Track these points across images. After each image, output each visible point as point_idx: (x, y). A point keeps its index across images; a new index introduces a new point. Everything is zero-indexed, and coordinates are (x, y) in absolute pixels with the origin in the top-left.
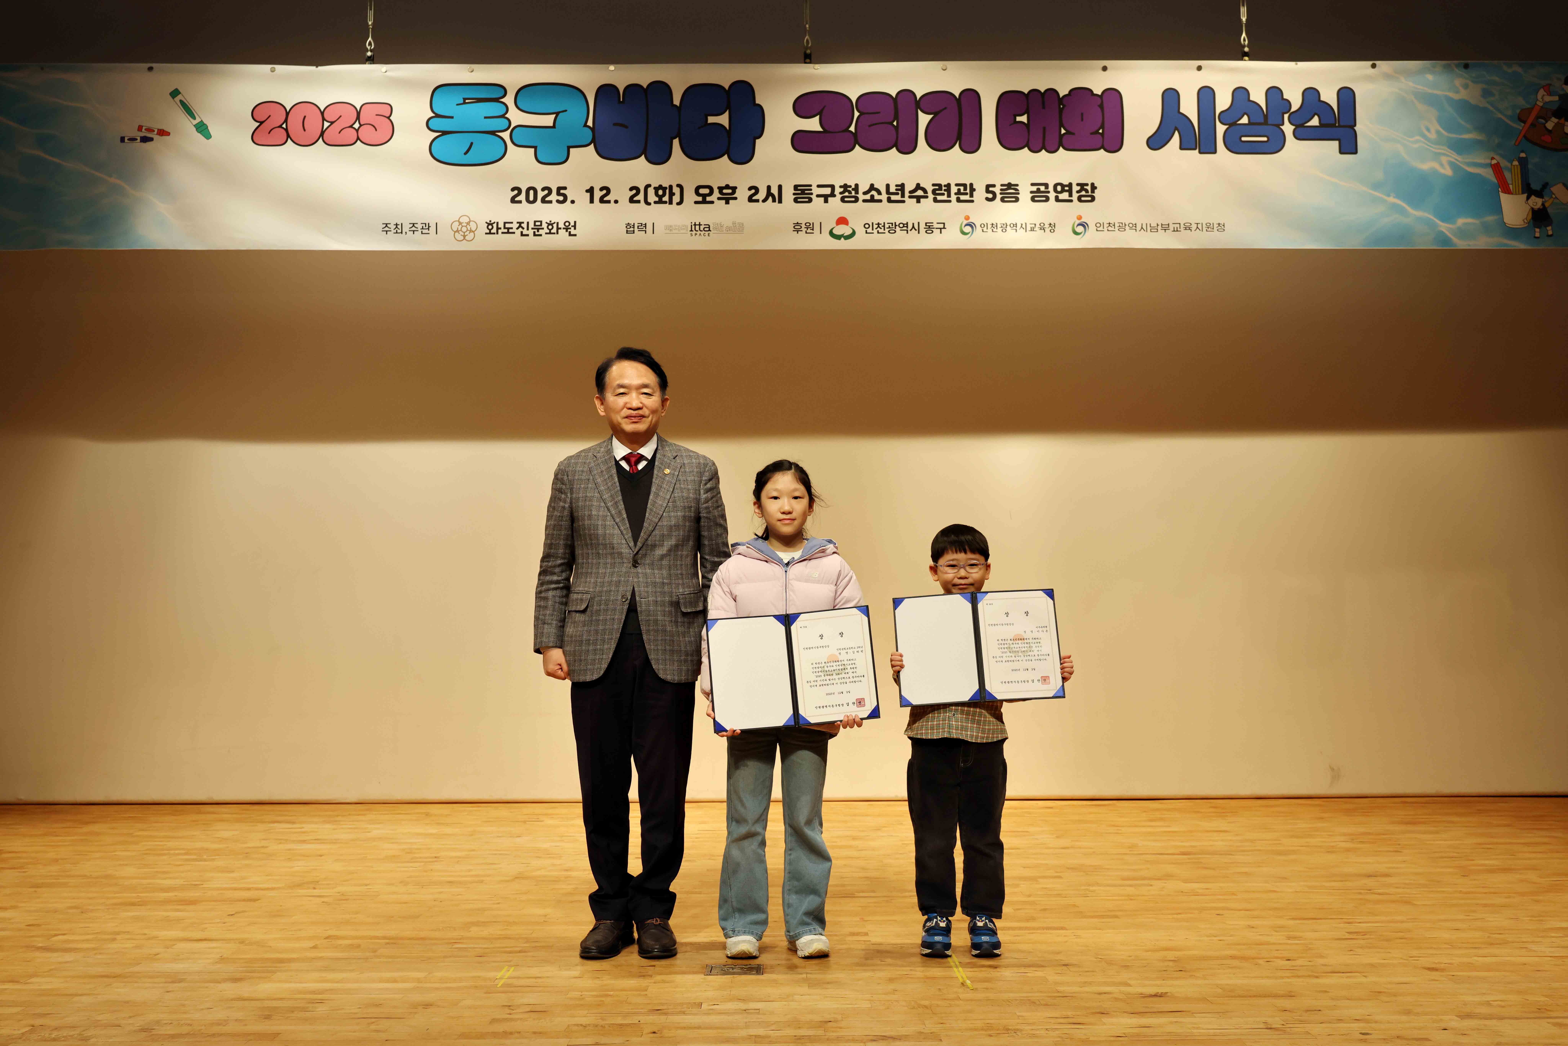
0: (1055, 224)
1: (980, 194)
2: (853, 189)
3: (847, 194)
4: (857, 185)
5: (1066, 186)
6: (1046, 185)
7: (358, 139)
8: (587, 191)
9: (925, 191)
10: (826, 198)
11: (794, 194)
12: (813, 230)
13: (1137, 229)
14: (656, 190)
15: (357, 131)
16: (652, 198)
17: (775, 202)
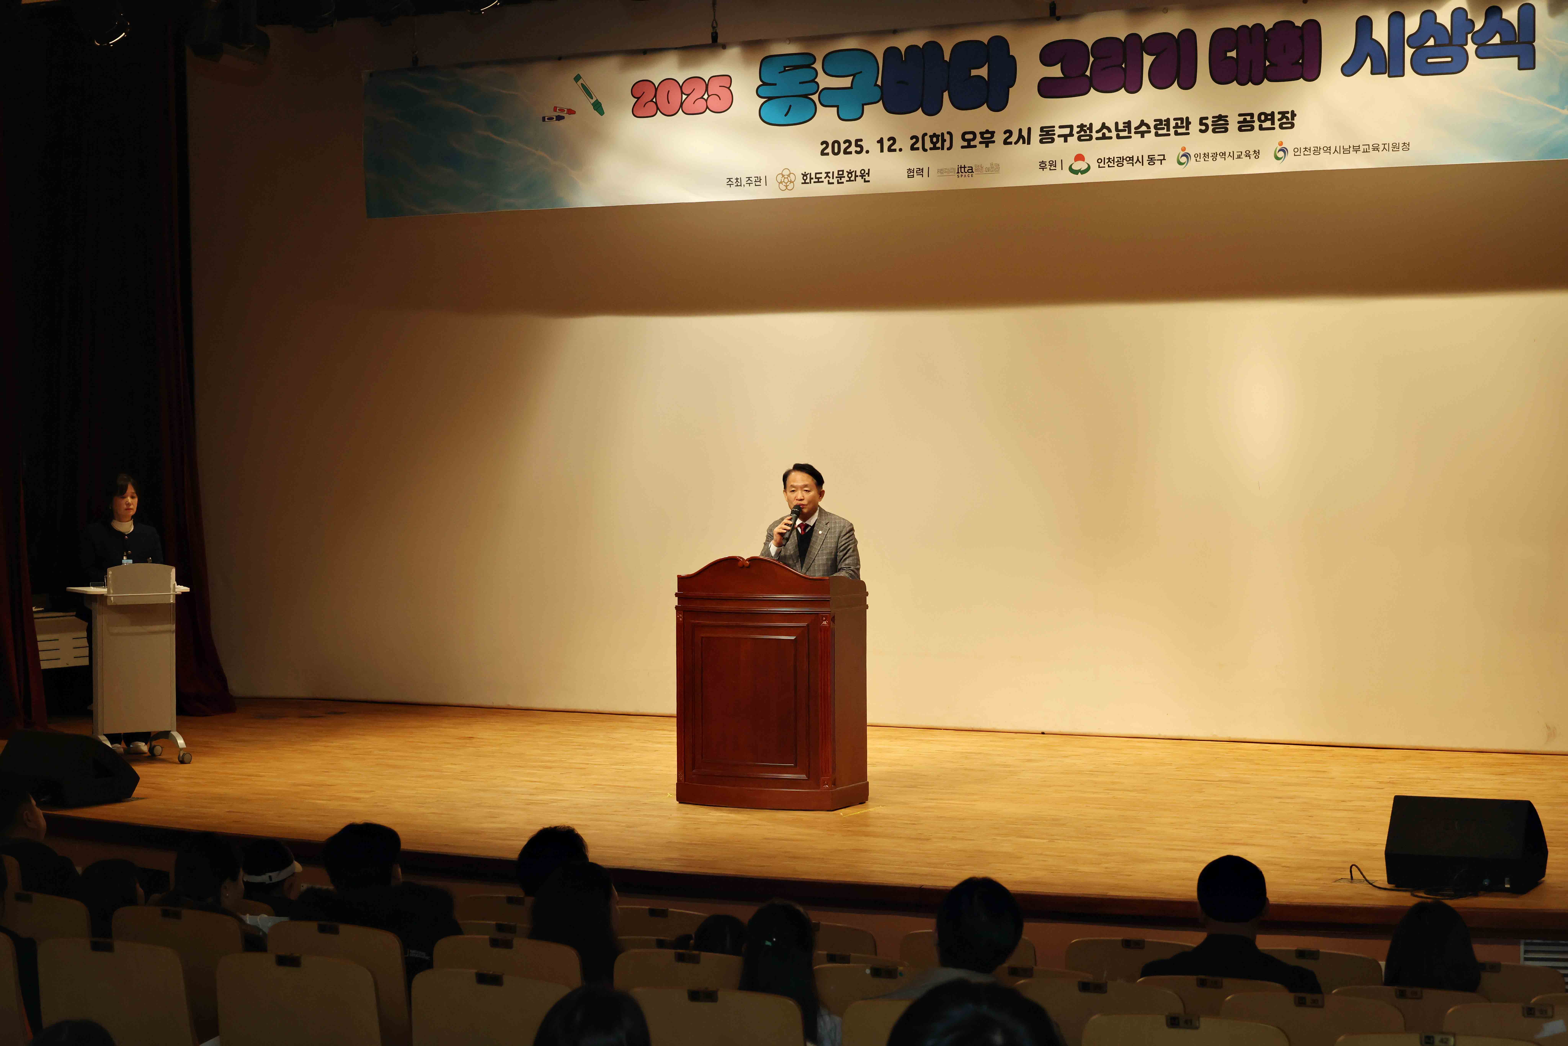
0: (1259, 151)
1: (1195, 126)
2: (1088, 129)
3: (1082, 133)
4: (1091, 125)
5: (1269, 115)
6: (1252, 115)
7: (707, 108)
8: (878, 142)
9: (1148, 126)
10: (1065, 137)
11: (1040, 135)
12: (1055, 167)
13: (1331, 151)
14: (931, 137)
15: (706, 100)
16: (928, 145)
17: (1025, 143)
